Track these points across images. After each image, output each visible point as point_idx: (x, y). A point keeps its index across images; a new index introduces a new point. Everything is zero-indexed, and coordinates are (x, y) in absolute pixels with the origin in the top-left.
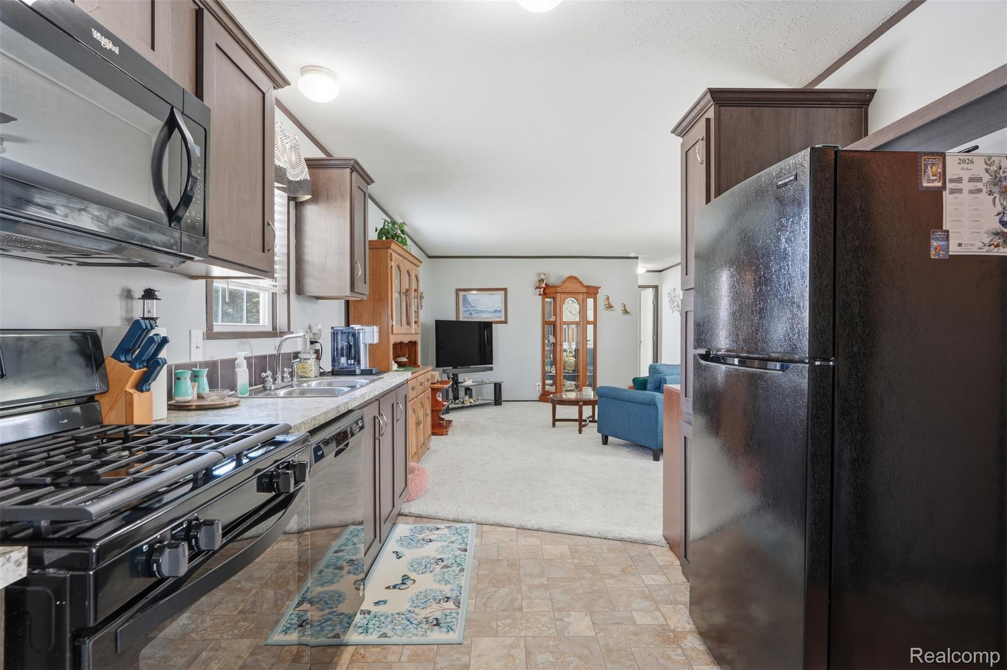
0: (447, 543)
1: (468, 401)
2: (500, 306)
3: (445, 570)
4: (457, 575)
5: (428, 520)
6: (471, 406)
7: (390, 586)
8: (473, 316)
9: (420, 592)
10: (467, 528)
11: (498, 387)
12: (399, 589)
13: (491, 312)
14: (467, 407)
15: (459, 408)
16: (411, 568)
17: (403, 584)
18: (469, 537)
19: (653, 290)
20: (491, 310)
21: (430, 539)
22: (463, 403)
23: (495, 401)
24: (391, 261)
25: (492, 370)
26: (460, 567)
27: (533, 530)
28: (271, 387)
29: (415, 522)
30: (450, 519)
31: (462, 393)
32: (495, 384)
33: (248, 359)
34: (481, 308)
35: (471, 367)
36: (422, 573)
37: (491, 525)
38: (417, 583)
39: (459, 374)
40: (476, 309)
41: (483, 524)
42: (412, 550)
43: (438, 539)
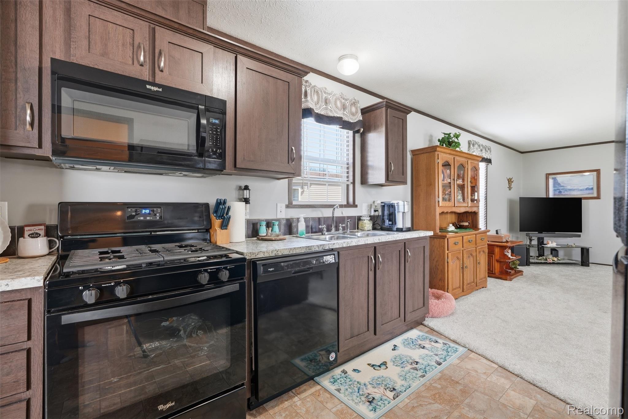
0: (433, 353)
1: (551, 259)
3: (412, 371)
4: (416, 378)
5: (436, 333)
6: (553, 263)
7: (371, 364)
8: (563, 193)
9: (383, 376)
10: (458, 350)
11: (585, 252)
12: (374, 368)
14: (550, 263)
15: (541, 263)
16: (394, 360)
17: (379, 366)
18: (452, 357)
21: (424, 347)
22: (546, 259)
23: (581, 262)
24: (438, 159)
25: (580, 237)
26: (424, 374)
27: (513, 374)
28: (325, 233)
29: (427, 332)
30: (451, 339)
31: (547, 252)
32: (583, 249)
33: (305, 219)
35: (556, 233)
36: (396, 366)
37: (479, 355)
38: (387, 369)
39: (545, 238)
41: (473, 352)
42: (406, 349)
43: (429, 349)
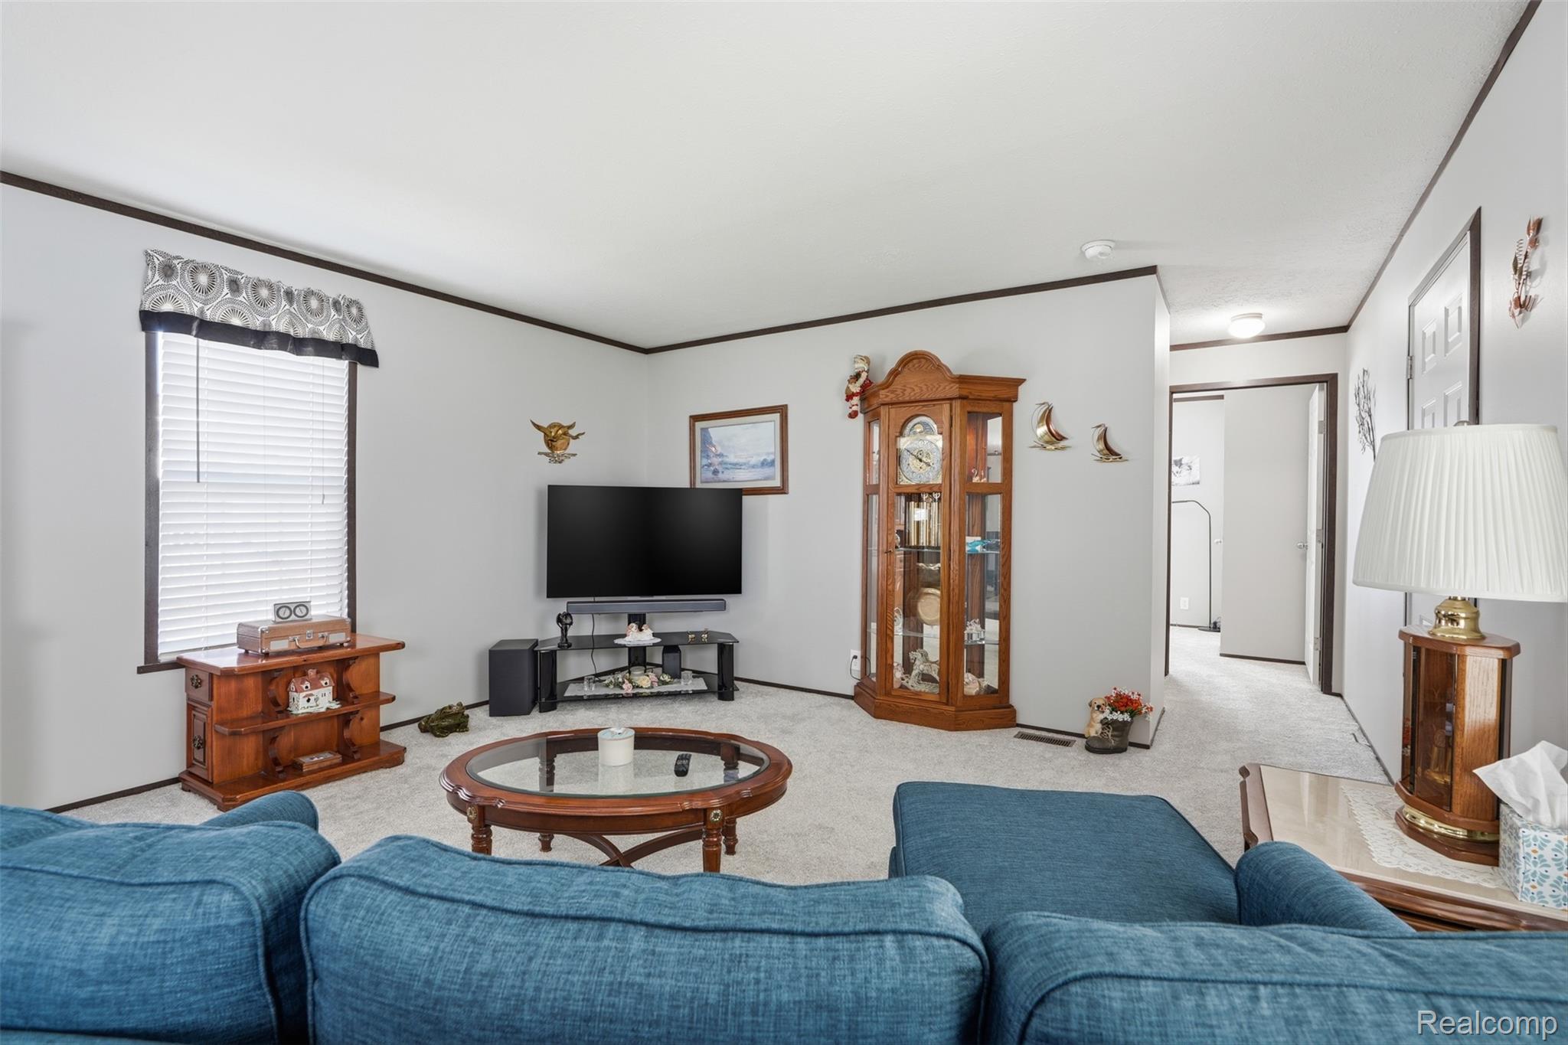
2: (772, 450)
13: (753, 467)
19: (1321, 389)
20: (754, 461)
34: (736, 457)
40: (726, 460)
